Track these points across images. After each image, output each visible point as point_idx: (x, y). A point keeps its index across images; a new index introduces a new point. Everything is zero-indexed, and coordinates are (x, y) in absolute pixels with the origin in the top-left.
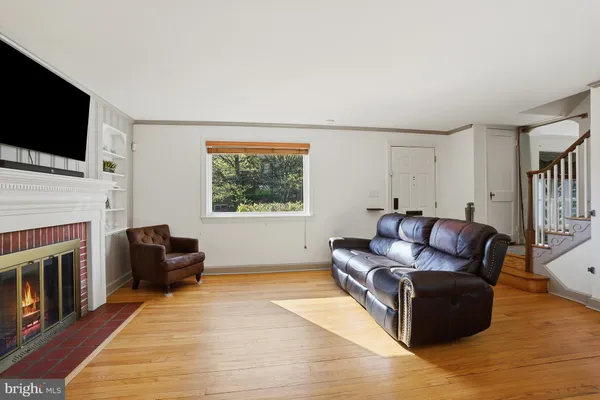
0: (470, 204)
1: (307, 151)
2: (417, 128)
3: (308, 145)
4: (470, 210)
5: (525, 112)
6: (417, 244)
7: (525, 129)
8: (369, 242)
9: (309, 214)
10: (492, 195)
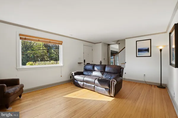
0: (101, 61)
1: (61, 44)
2: (90, 41)
3: (62, 42)
4: (101, 62)
5: (113, 41)
6: (101, 72)
7: (109, 45)
8: (83, 72)
9: (62, 65)
10: (104, 59)
